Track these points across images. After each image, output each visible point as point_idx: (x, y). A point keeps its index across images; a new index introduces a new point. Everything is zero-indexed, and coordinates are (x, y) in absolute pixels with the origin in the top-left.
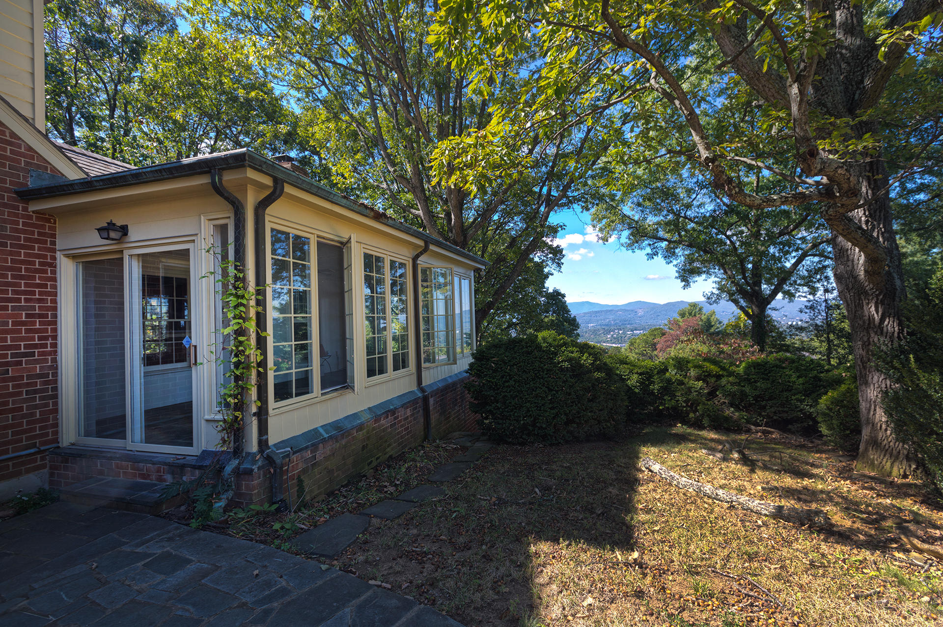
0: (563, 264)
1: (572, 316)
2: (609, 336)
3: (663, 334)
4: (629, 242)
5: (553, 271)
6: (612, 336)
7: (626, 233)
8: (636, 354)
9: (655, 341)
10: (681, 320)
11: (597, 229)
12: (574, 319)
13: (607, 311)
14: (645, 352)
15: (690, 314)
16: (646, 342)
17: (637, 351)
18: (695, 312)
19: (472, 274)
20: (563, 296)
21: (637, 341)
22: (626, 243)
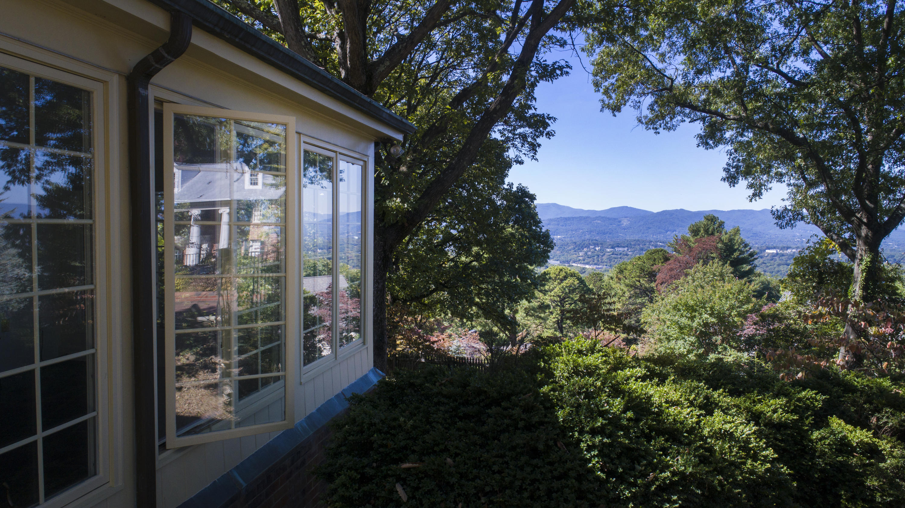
0: (539, 145)
1: (544, 230)
2: (581, 254)
3: (666, 259)
4: (650, 116)
5: (523, 157)
6: (586, 253)
7: (649, 100)
8: (627, 285)
9: (654, 268)
10: (692, 239)
11: (602, 90)
12: (547, 236)
13: (581, 219)
14: (638, 283)
15: (706, 231)
16: (642, 270)
17: (627, 281)
18: (714, 229)
19: (371, 151)
20: (532, 198)
21: (629, 267)
22: (646, 117)
